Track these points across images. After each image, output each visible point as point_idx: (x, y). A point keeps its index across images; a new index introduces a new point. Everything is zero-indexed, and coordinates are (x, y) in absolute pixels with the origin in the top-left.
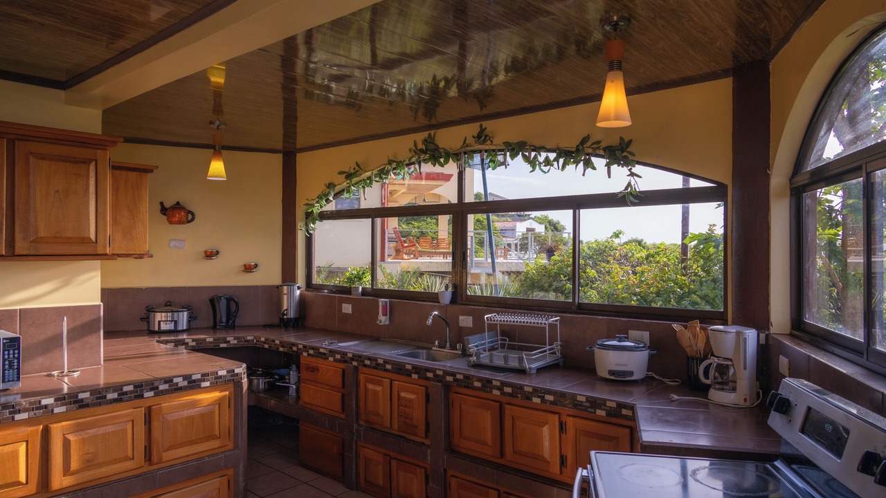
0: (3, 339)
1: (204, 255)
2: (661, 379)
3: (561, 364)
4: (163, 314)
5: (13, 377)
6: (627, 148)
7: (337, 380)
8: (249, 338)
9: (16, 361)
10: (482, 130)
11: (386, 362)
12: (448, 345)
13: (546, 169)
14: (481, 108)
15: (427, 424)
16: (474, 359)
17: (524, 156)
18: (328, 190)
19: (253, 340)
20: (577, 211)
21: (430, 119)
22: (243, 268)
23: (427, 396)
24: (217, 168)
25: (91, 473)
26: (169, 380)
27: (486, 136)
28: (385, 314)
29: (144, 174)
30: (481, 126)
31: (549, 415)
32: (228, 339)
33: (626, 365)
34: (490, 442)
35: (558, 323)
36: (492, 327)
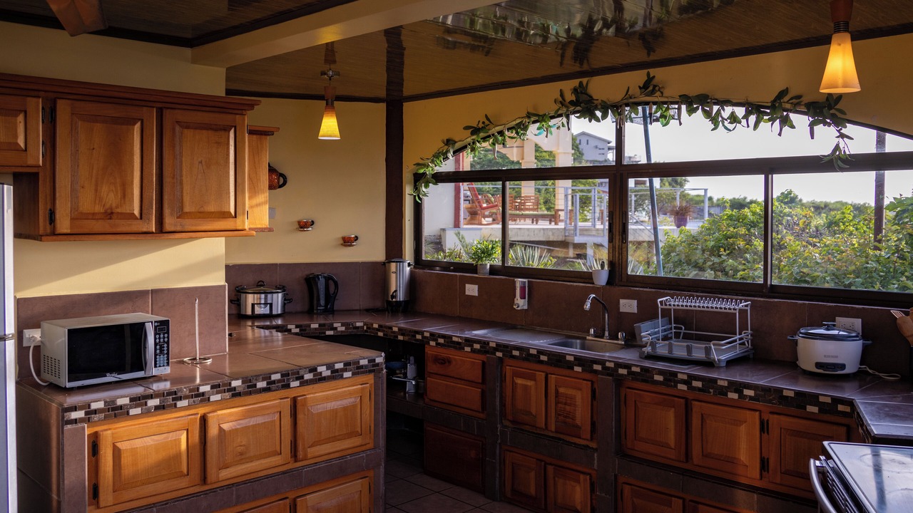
0: (155, 322)
1: (298, 227)
2: (877, 373)
3: (751, 356)
4: (256, 295)
5: (164, 363)
6: (836, 104)
7: (476, 375)
8: (359, 324)
9: (166, 345)
10: (650, 79)
11: (541, 352)
12: (607, 334)
13: (731, 126)
14: (649, 54)
15: (593, 424)
16: (648, 349)
17: (704, 111)
18: (446, 147)
19: (362, 327)
20: (770, 176)
21: (581, 64)
22: (342, 242)
23: (593, 392)
24: (330, 127)
25: (244, 466)
26: (313, 370)
27: (655, 86)
28: (523, 297)
29: (263, 137)
30: (648, 74)
31: (748, 412)
32: (335, 325)
33: (837, 357)
34: (672, 444)
35: (749, 308)
36: (666, 313)
